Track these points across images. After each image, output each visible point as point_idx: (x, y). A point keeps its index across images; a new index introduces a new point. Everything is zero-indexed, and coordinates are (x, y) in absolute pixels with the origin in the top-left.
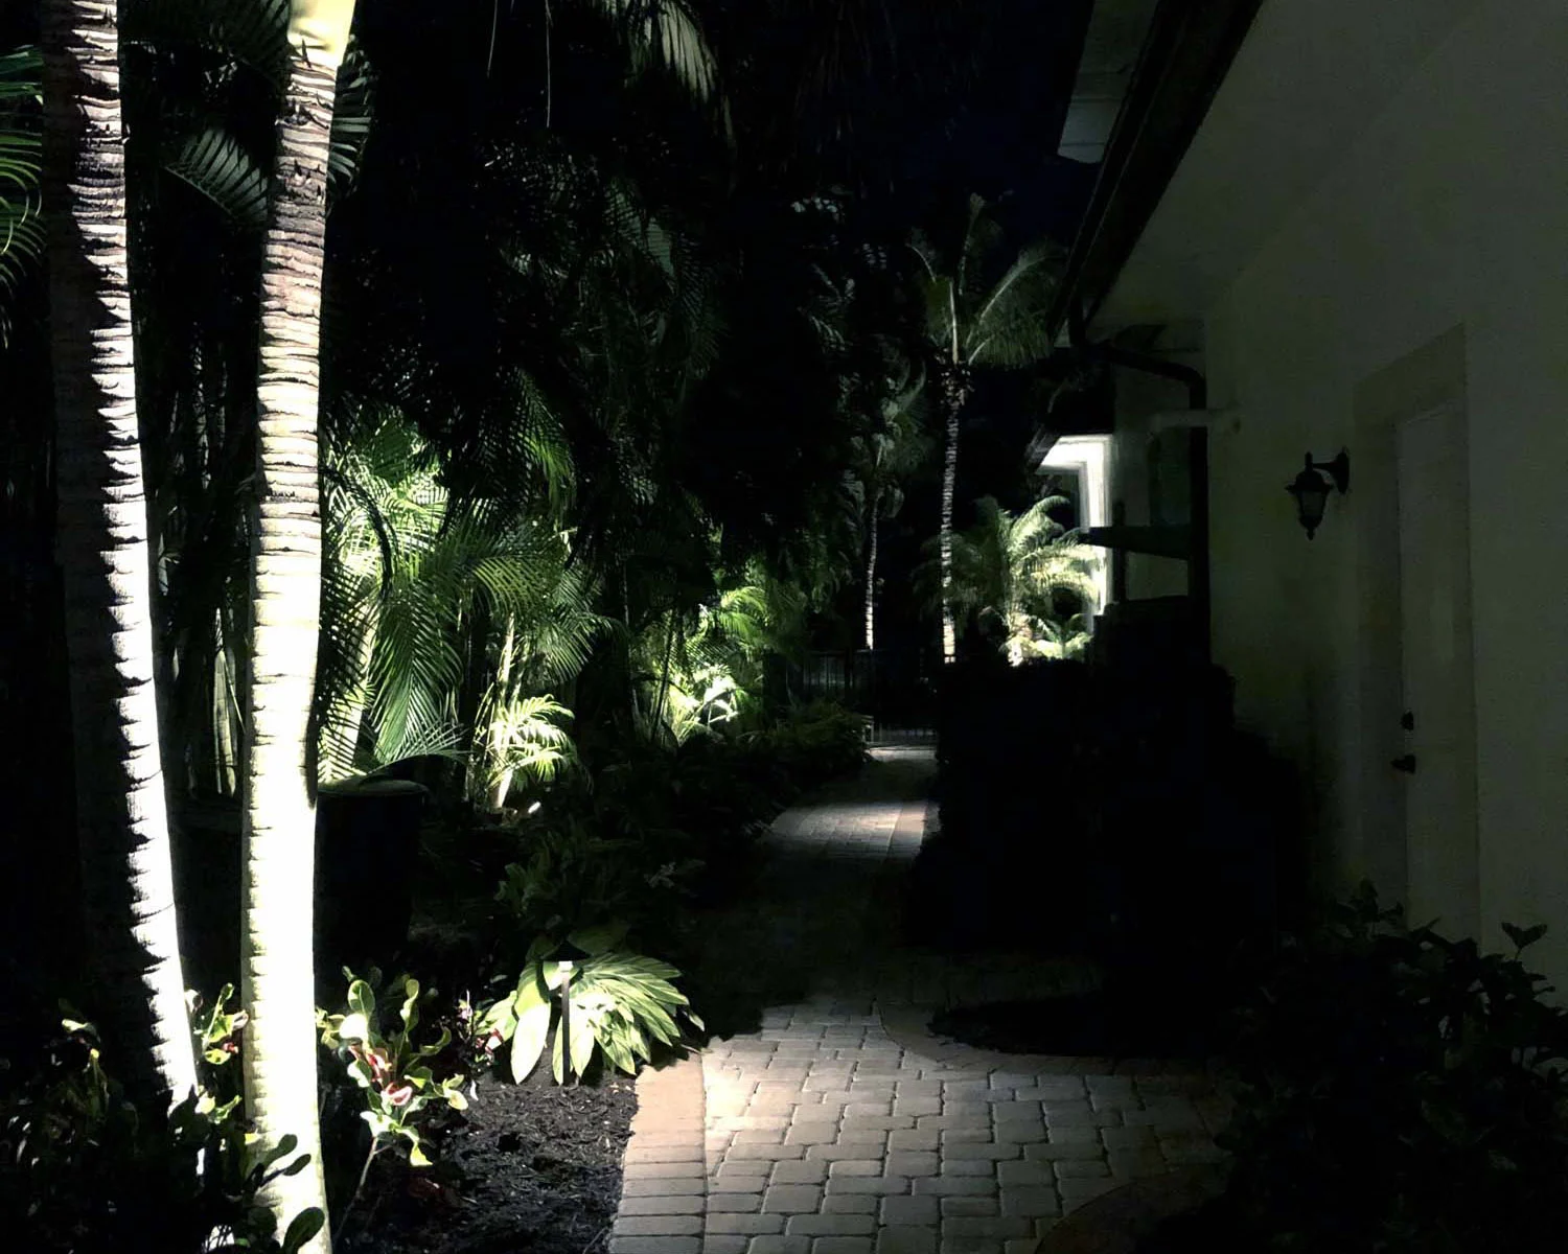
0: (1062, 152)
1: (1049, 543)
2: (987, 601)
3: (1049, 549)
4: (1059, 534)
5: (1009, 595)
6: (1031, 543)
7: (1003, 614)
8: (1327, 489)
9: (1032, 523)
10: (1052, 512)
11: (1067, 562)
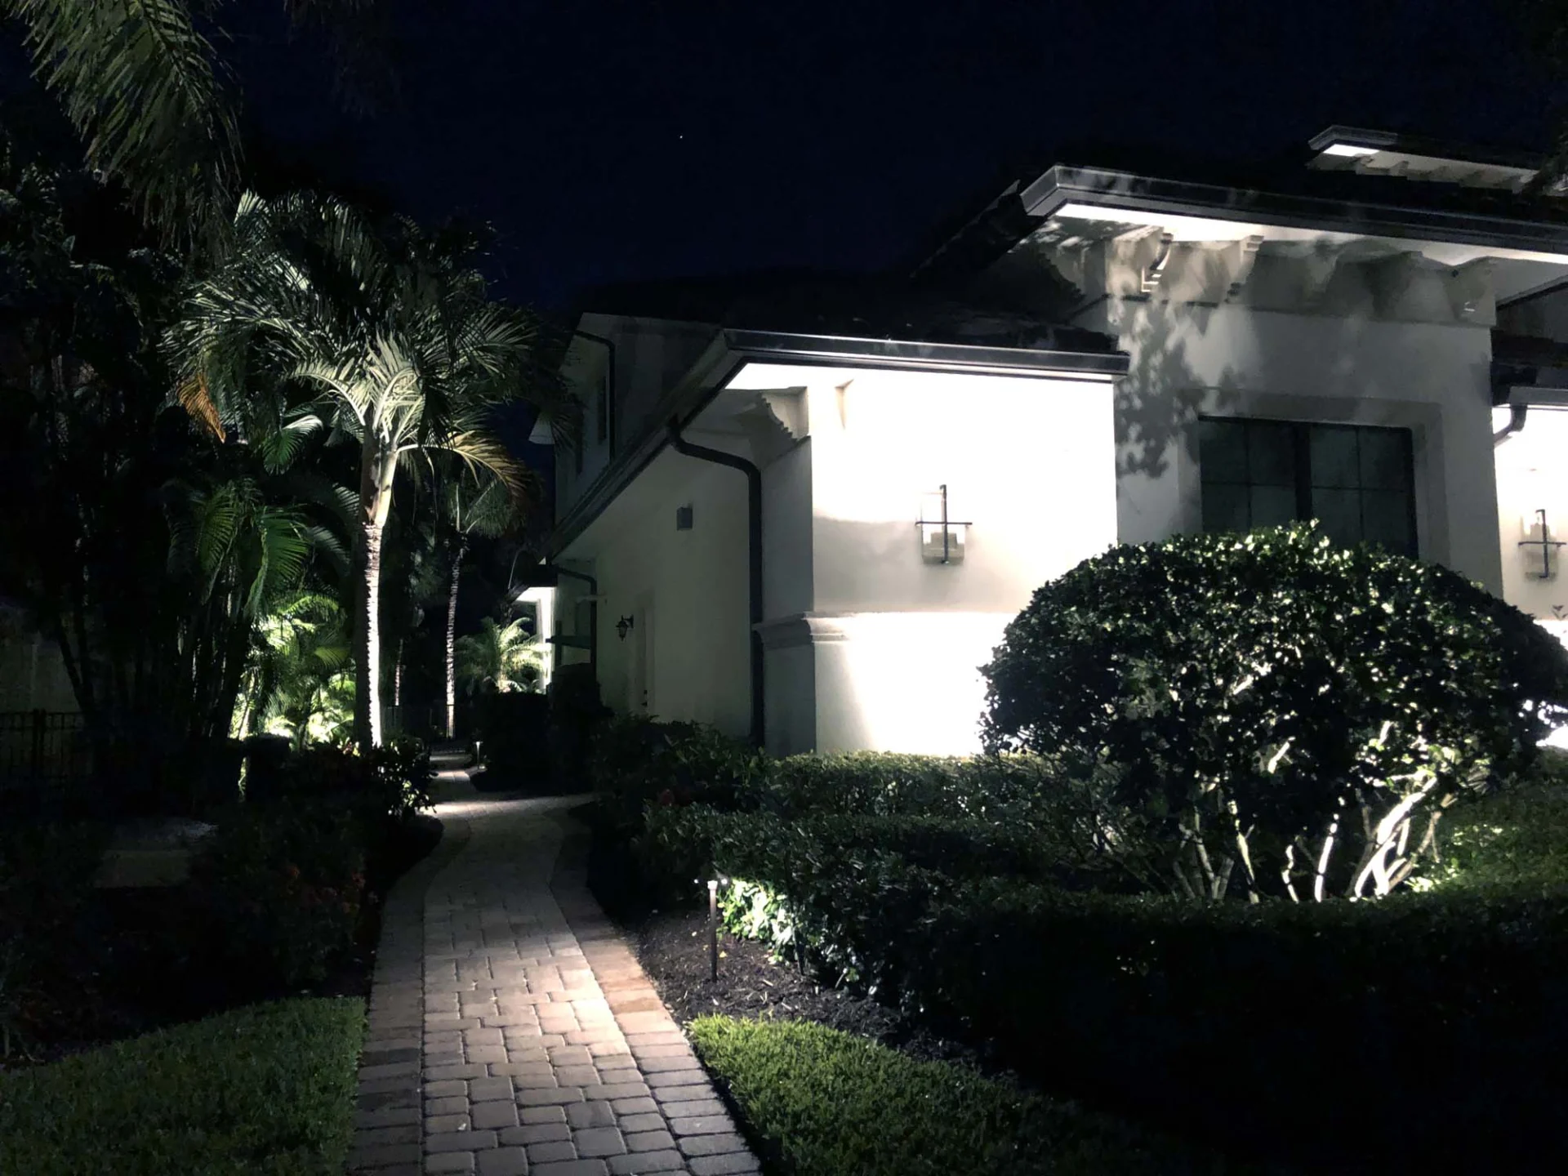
0: (531, 439)
1: (521, 643)
2: (488, 674)
3: (521, 646)
4: (527, 638)
5: (499, 670)
6: (512, 642)
7: (496, 680)
8: (627, 626)
9: (511, 632)
10: (522, 626)
11: (531, 653)
